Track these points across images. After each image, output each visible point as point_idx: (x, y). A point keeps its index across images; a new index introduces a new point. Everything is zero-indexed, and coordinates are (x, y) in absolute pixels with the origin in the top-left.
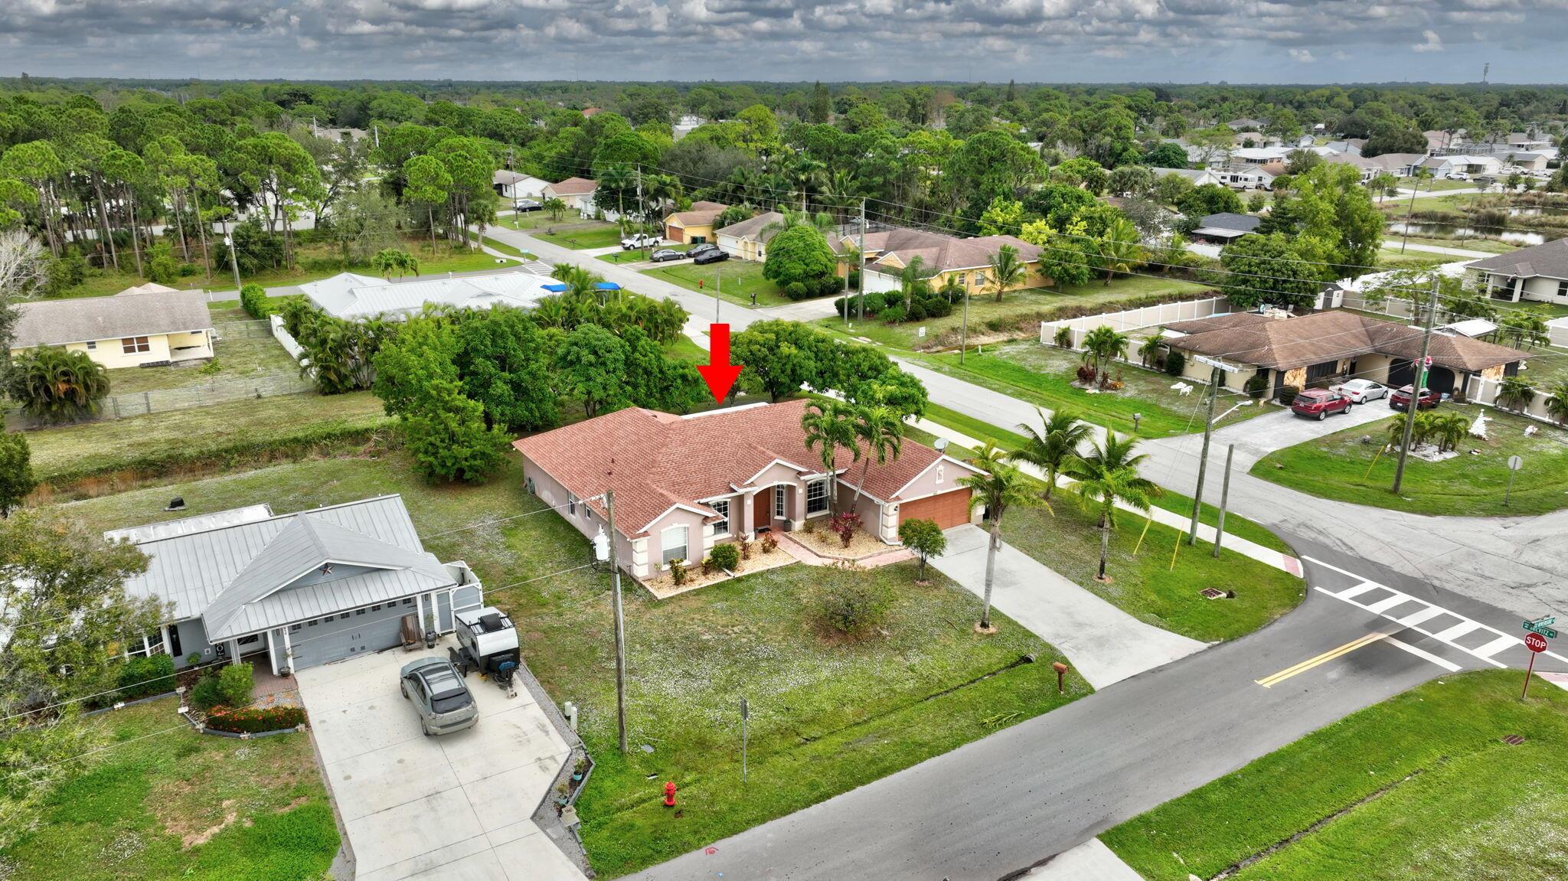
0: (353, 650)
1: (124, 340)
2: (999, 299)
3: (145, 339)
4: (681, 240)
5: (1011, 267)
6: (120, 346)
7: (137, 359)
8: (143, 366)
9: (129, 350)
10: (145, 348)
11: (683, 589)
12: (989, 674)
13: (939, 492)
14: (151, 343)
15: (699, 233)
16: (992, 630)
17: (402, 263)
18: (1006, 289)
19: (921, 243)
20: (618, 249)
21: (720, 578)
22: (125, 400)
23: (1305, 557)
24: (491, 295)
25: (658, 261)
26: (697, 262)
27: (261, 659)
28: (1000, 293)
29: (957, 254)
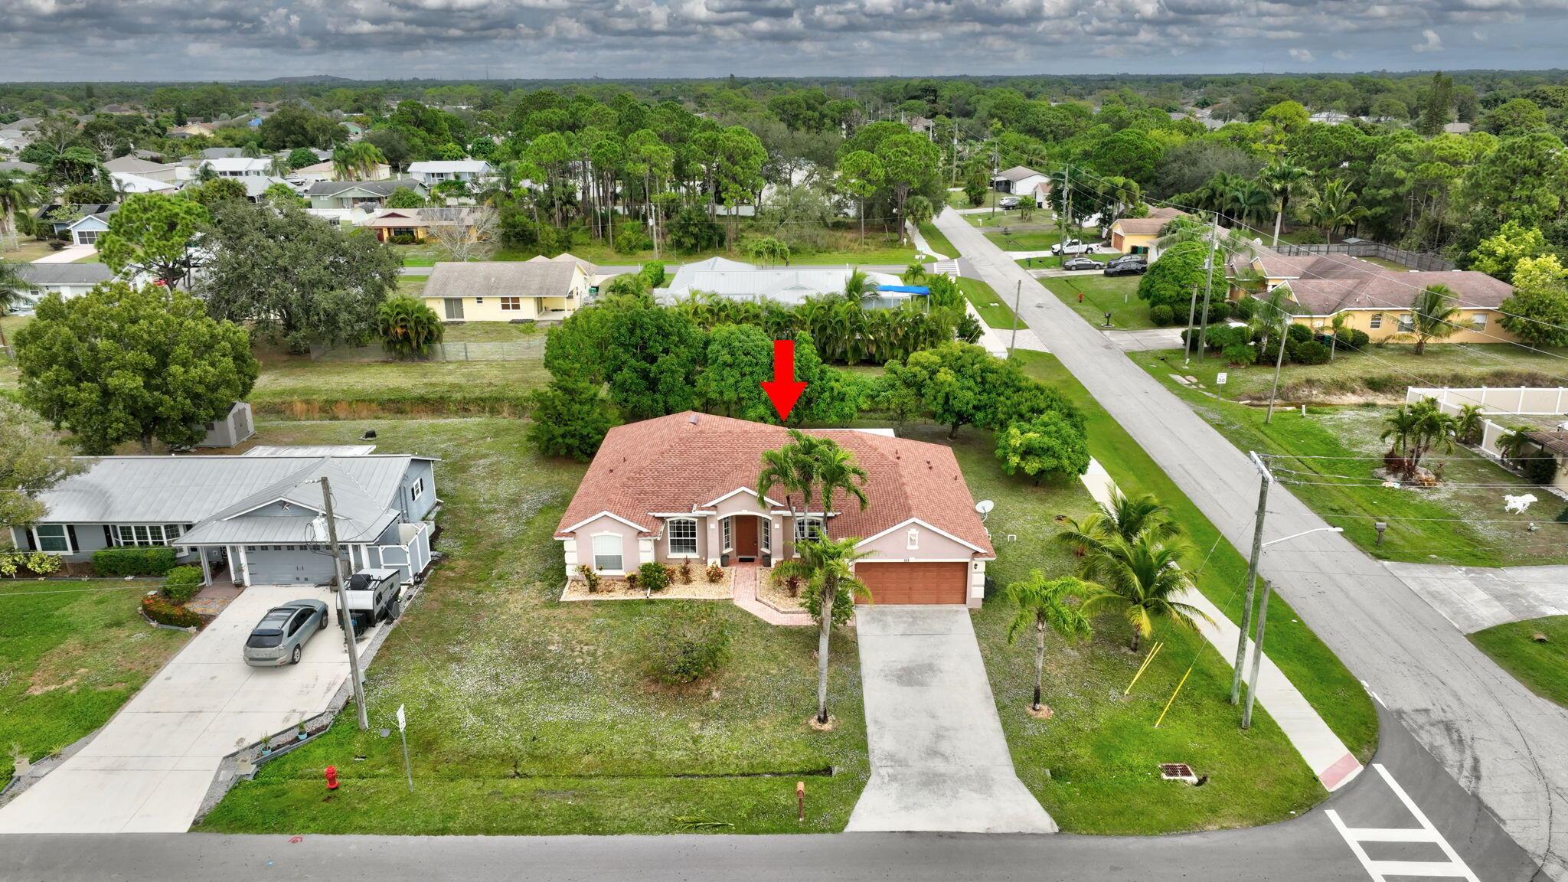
0: (298, 579)
1: (503, 299)
2: (1418, 351)
3: (516, 300)
4: (1121, 249)
5: (1438, 311)
6: (499, 304)
7: (511, 315)
8: (513, 322)
9: (505, 307)
10: (517, 307)
11: (594, 597)
12: (773, 773)
13: (912, 560)
14: (522, 303)
15: (1140, 242)
16: (827, 727)
17: (772, 252)
18: (1431, 340)
19: (1344, 273)
20: (1048, 254)
21: (638, 595)
22: (451, 347)
23: (1379, 768)
24: (805, 288)
25: (1069, 269)
26: (1107, 274)
27: (220, 567)
28: (1420, 344)
29: (1379, 290)
